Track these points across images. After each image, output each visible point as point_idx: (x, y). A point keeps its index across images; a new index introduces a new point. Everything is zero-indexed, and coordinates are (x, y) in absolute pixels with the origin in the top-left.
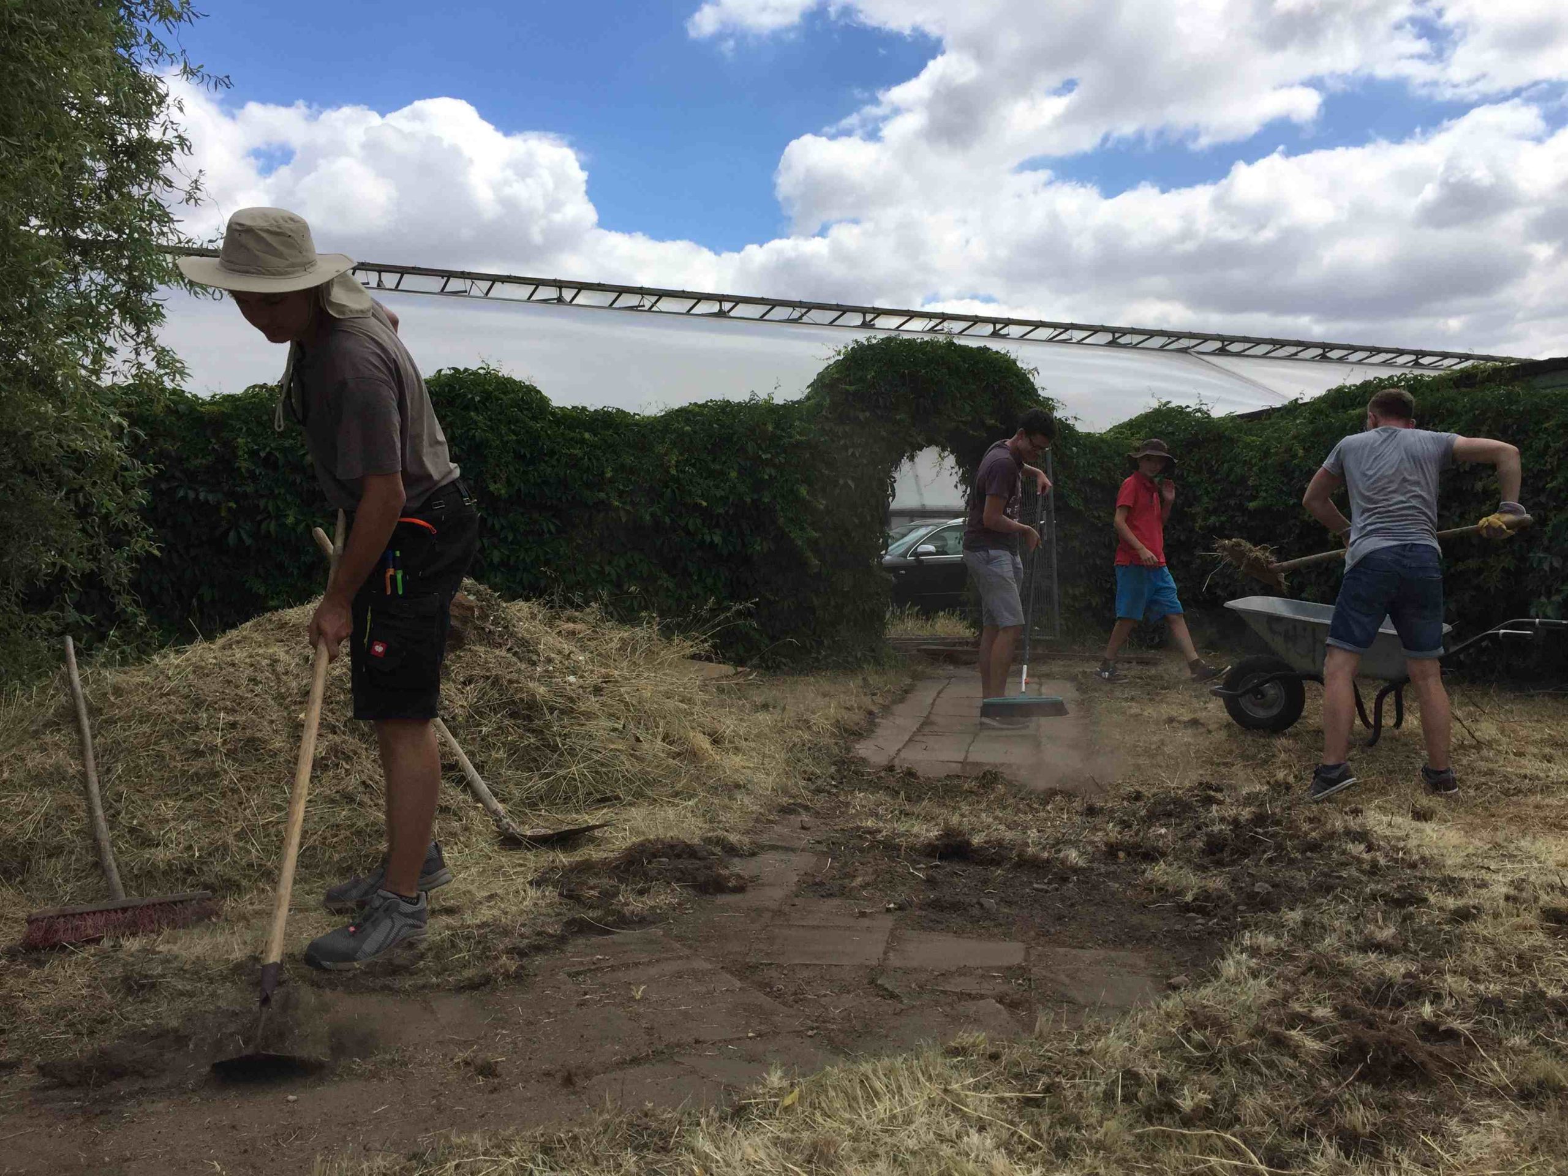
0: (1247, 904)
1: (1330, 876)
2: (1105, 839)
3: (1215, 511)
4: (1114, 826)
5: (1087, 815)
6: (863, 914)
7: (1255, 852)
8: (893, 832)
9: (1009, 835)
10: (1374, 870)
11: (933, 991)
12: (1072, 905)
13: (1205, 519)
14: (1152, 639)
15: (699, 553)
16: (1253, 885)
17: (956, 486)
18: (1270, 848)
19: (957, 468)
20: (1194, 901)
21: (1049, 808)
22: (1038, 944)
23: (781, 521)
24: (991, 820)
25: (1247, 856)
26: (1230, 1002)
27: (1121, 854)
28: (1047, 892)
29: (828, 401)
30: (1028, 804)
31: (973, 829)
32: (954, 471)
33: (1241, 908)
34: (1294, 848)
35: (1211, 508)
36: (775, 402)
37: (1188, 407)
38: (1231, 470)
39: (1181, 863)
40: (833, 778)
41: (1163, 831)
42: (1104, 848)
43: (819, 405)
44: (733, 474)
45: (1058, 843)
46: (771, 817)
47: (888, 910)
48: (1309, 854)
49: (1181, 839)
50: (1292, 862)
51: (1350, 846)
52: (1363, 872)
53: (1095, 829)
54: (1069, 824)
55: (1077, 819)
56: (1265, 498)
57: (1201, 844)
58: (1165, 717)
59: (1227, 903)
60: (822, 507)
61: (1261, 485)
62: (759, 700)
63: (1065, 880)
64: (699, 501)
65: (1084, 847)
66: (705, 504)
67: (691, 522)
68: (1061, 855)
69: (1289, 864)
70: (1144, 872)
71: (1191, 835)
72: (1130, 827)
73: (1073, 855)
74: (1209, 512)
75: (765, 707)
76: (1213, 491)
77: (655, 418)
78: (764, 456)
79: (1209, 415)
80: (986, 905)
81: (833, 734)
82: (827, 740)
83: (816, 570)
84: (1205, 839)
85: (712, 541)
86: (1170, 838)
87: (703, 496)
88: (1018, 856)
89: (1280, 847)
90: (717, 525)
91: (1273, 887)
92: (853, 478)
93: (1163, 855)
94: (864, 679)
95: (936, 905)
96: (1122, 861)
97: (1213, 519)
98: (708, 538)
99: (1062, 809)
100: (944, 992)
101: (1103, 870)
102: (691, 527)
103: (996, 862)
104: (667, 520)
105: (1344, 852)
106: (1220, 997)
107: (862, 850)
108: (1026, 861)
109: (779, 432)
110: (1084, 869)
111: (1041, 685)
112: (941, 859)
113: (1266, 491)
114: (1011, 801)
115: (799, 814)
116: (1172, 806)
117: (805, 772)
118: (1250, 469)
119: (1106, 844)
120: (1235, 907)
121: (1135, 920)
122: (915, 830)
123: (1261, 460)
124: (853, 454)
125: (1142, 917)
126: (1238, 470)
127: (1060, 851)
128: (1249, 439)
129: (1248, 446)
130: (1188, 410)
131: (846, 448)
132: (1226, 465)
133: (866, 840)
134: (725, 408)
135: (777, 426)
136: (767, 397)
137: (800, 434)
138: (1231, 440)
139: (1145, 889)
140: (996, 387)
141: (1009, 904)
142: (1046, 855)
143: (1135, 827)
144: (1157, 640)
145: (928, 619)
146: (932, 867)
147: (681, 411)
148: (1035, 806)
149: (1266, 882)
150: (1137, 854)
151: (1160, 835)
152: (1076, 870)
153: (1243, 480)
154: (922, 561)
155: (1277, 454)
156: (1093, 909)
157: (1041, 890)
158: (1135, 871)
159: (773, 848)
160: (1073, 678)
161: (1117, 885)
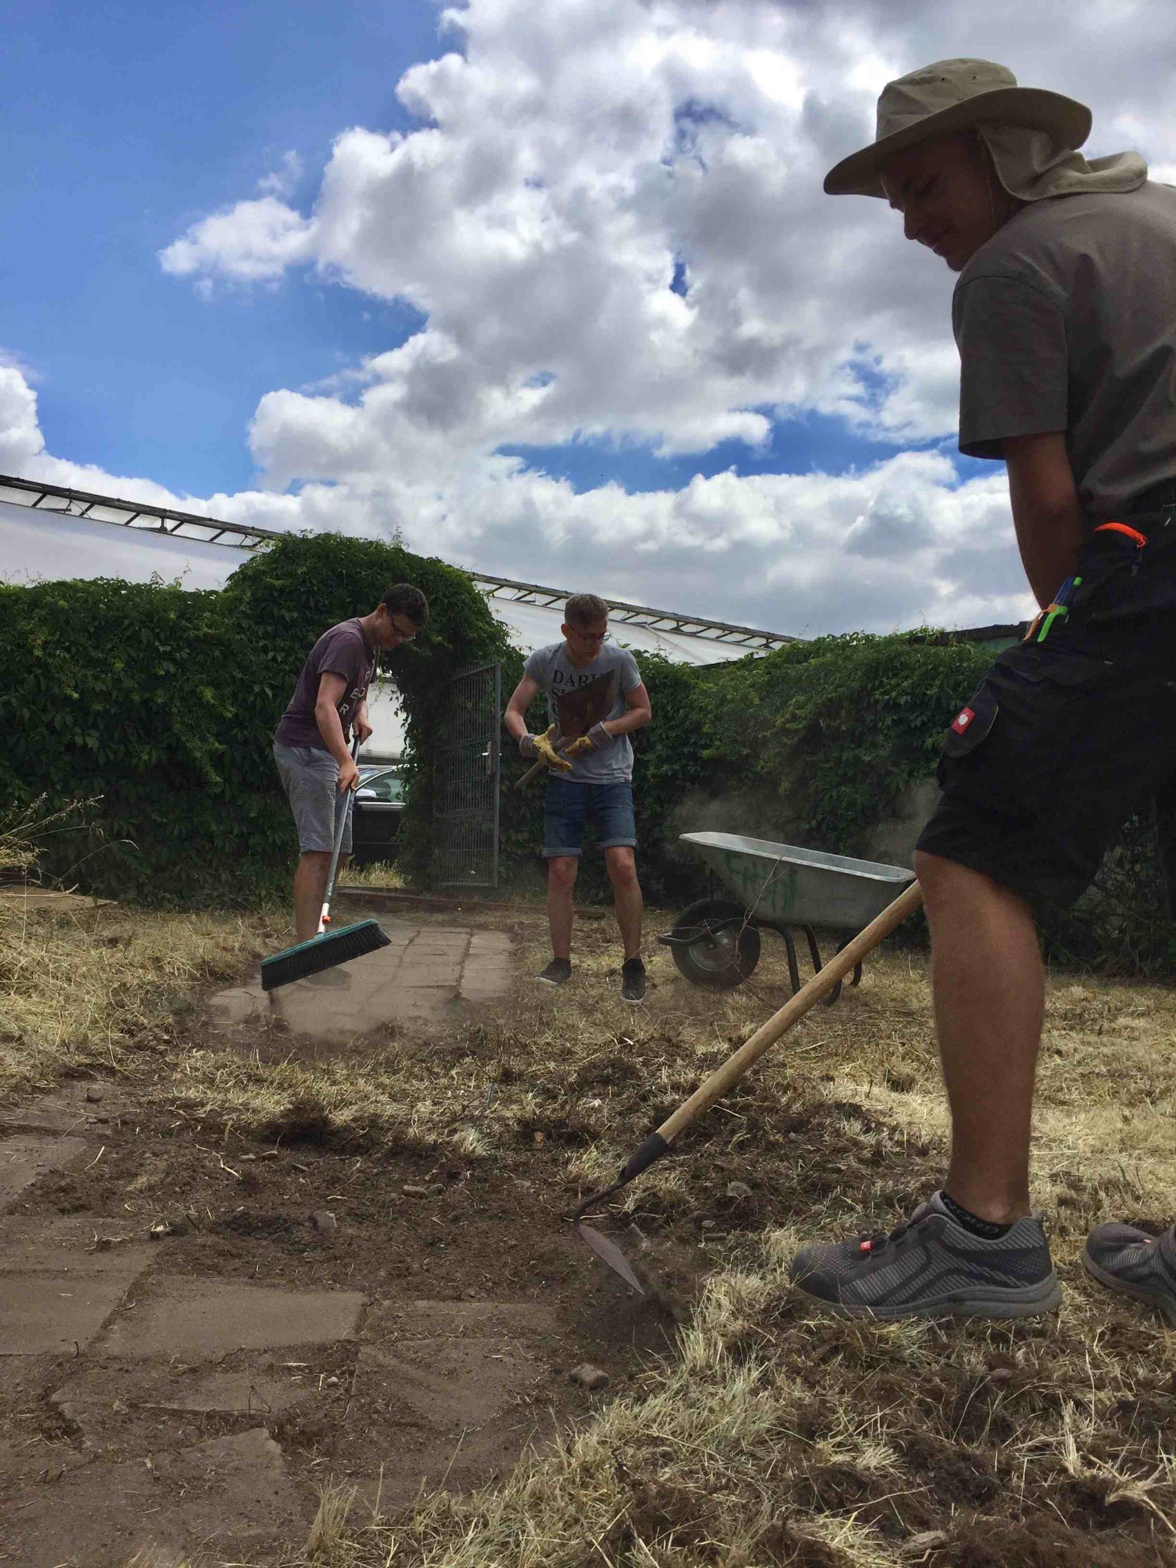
0: (715, 1217)
1: (825, 1170)
2: (519, 1115)
3: (668, 760)
4: (534, 1097)
5: (502, 1082)
6: (104, 1246)
7: (720, 1133)
8: (222, 1107)
9: (390, 1109)
10: (877, 1158)
11: (156, 1414)
12: (456, 1219)
13: (658, 767)
14: (597, 895)
15: (67, 758)
16: (725, 1185)
17: (396, 714)
18: (741, 1126)
19: (398, 694)
20: (636, 1210)
21: (453, 1073)
22: (385, 1295)
23: (177, 727)
24: (370, 1088)
25: (708, 1137)
26: (703, 1426)
27: (539, 1136)
28: (421, 1196)
29: (249, 594)
30: (427, 1069)
31: (342, 1100)
32: (395, 696)
33: (707, 1223)
34: (773, 1127)
35: (664, 755)
36: (183, 589)
37: (646, 651)
38: (686, 717)
39: (620, 1150)
40: (167, 1031)
41: (597, 1103)
42: (516, 1128)
43: (238, 600)
44: (119, 665)
45: (455, 1121)
46: (42, 1084)
47: (155, 1237)
48: (792, 1135)
49: (620, 1113)
50: (772, 1146)
51: (844, 1123)
52: (861, 1161)
53: (508, 1101)
54: (477, 1092)
55: (486, 1086)
56: (718, 748)
57: (646, 1121)
58: (605, 969)
59: (684, 1214)
60: (229, 715)
61: (715, 733)
62: (107, 934)
63: (453, 1177)
64: (69, 691)
65: (489, 1127)
66: (76, 696)
67: (58, 718)
68: (456, 1137)
69: (767, 1149)
70: (567, 1162)
71: (632, 1109)
72: (555, 1098)
73: (470, 1139)
74: (661, 760)
75: (113, 942)
76: (667, 738)
77: (23, 589)
78: (161, 649)
79: (666, 662)
80: (321, 1222)
81: (193, 978)
82: (180, 982)
83: (218, 790)
84: (652, 1113)
85: (85, 745)
86: (605, 1112)
87: (76, 688)
88: (395, 1140)
89: (754, 1126)
90: (95, 726)
91: (752, 1188)
92: (272, 687)
93: (595, 1136)
94: (261, 919)
95: (242, 1226)
96: (540, 1146)
97: (665, 768)
98: (79, 740)
99: (471, 1075)
100: (177, 1414)
101: (510, 1162)
102: (57, 725)
103: (359, 1149)
104: (26, 714)
105: (837, 1133)
106: (684, 1416)
107: (169, 1133)
108: (404, 1147)
109: (184, 623)
110: (484, 1159)
111: (472, 935)
112: (282, 1144)
113: (720, 740)
114: (406, 1063)
115: (96, 1080)
116: (610, 1070)
117: (125, 1021)
118: (705, 716)
119: (519, 1121)
120: (698, 1221)
121: (547, 1243)
122: (257, 1103)
123: (716, 708)
124: (274, 659)
125: (557, 1238)
126: (694, 717)
127: (455, 1131)
128: (705, 686)
129: (704, 693)
130: (646, 655)
131: (265, 650)
132: (681, 711)
133: (176, 1116)
134: (119, 586)
135: (182, 615)
136: (172, 582)
137: (209, 626)
138: (687, 685)
139: (566, 1190)
140: (446, 601)
141: (358, 1217)
142: (431, 1138)
143: (561, 1099)
144: (602, 895)
145: (361, 871)
146: (264, 1159)
147: (61, 584)
148: (436, 1070)
149: (742, 1180)
150: (560, 1136)
151: (593, 1108)
152: (471, 1161)
153: (698, 726)
154: (361, 806)
155: (732, 701)
156: (484, 1226)
157: (414, 1195)
158: (555, 1161)
159: (24, 1130)
160: (508, 929)
161: (528, 1184)
